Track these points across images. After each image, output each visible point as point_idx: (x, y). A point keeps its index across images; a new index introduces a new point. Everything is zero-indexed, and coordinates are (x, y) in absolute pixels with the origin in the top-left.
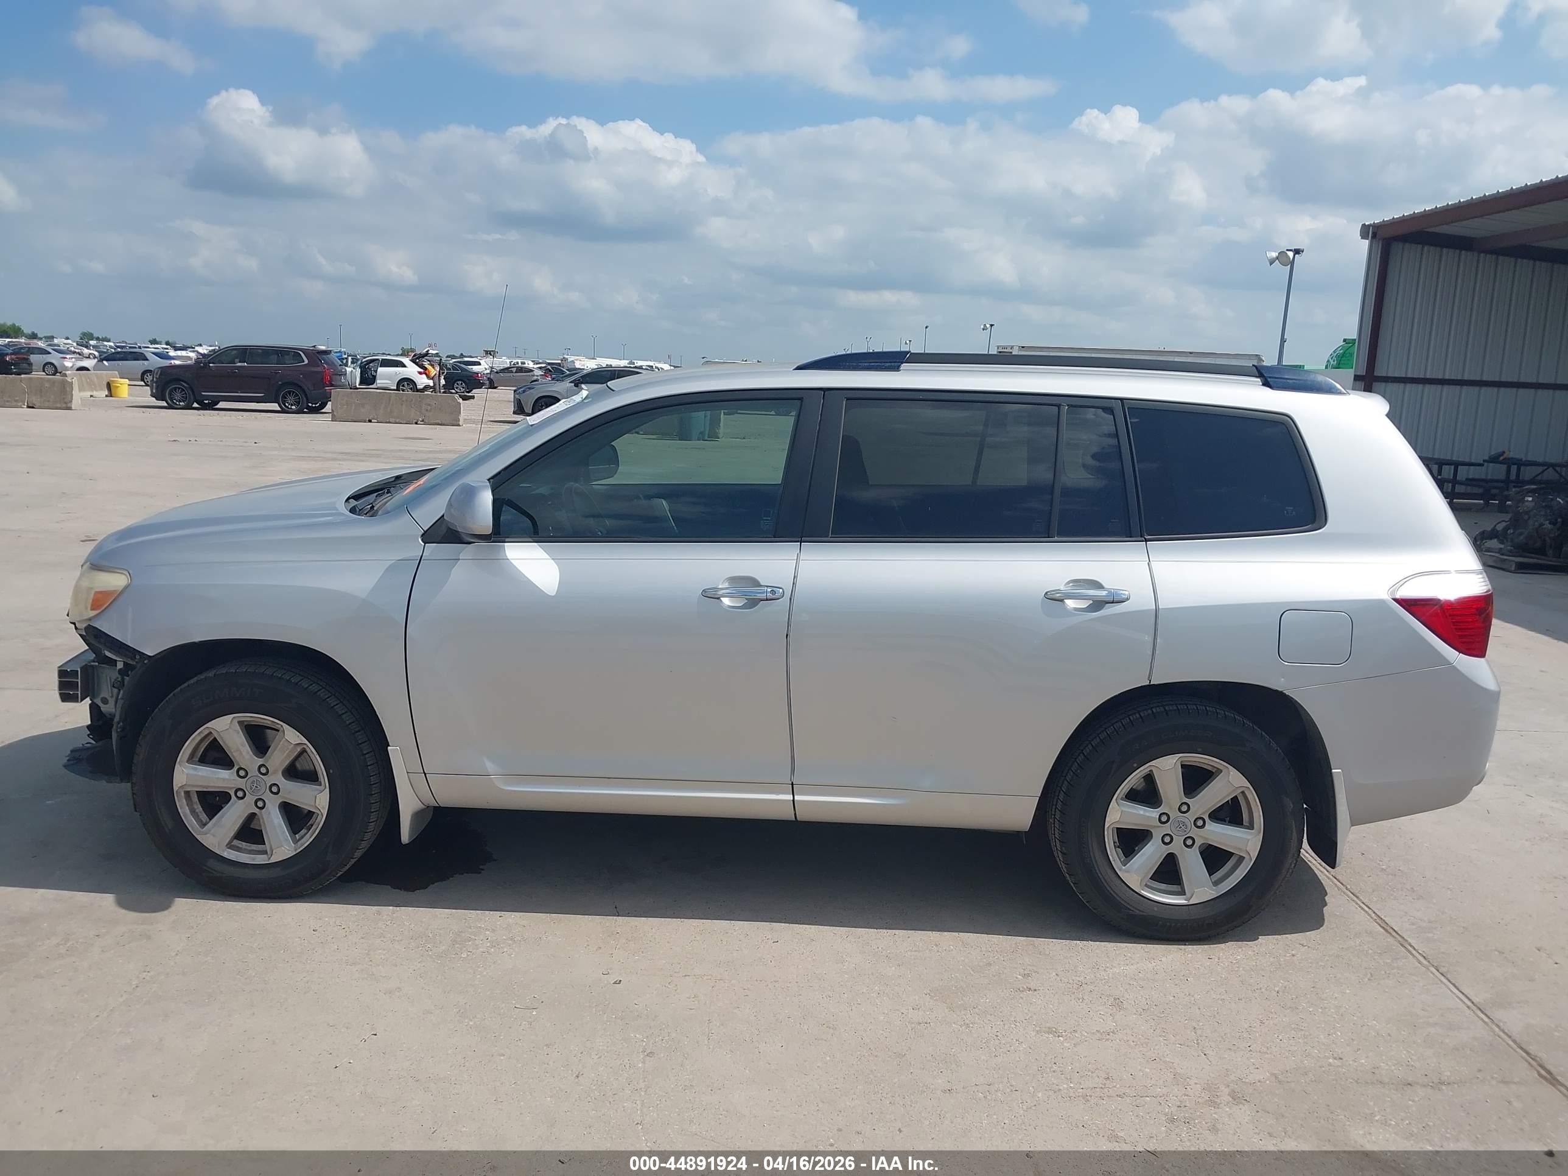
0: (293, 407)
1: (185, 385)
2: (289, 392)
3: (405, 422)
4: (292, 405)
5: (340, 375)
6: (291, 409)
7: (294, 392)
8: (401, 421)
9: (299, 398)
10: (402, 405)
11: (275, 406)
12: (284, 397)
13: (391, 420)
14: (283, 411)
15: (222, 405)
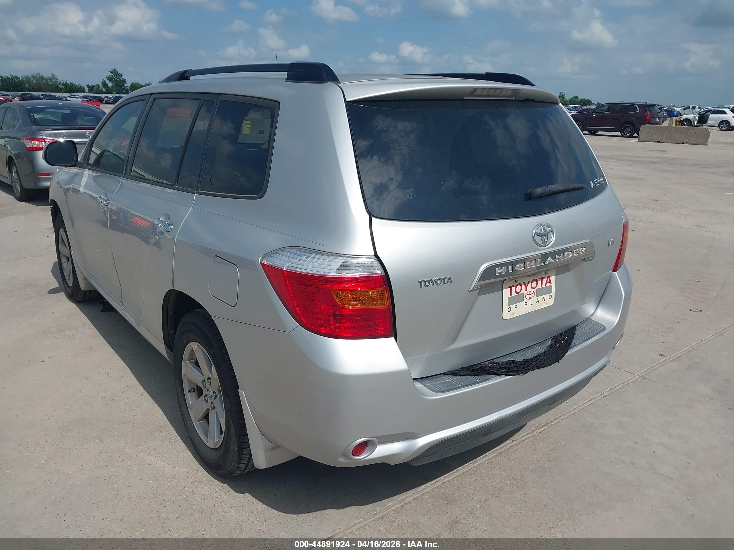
0: (628, 134)
1: (581, 123)
2: (627, 127)
3: (676, 142)
4: (627, 133)
5: (656, 118)
6: (626, 135)
7: (629, 127)
8: (674, 142)
9: (631, 130)
10: (677, 133)
11: (619, 134)
12: (624, 129)
13: (669, 142)
14: (622, 136)
15: (599, 133)
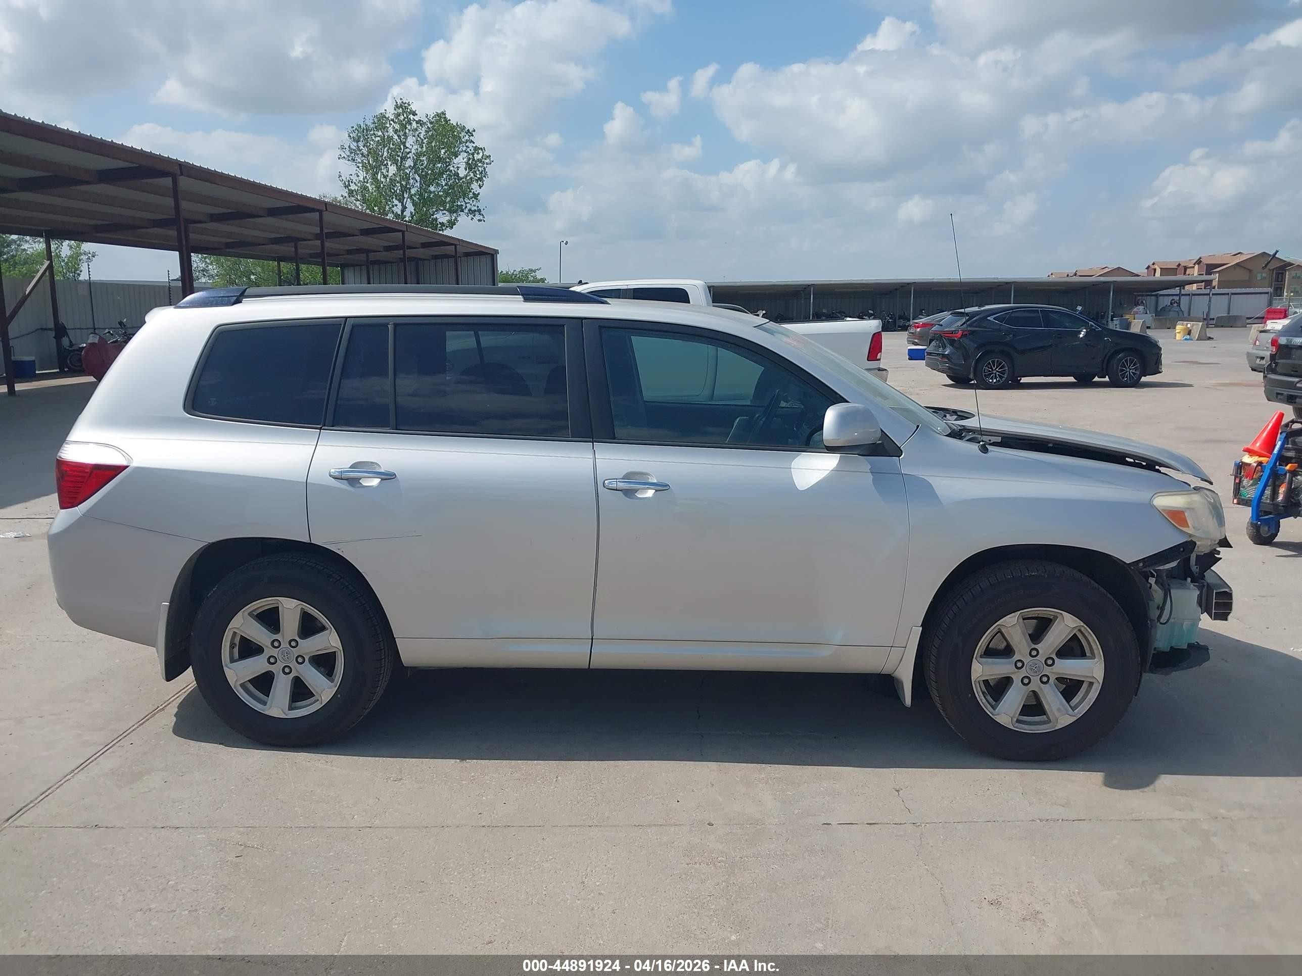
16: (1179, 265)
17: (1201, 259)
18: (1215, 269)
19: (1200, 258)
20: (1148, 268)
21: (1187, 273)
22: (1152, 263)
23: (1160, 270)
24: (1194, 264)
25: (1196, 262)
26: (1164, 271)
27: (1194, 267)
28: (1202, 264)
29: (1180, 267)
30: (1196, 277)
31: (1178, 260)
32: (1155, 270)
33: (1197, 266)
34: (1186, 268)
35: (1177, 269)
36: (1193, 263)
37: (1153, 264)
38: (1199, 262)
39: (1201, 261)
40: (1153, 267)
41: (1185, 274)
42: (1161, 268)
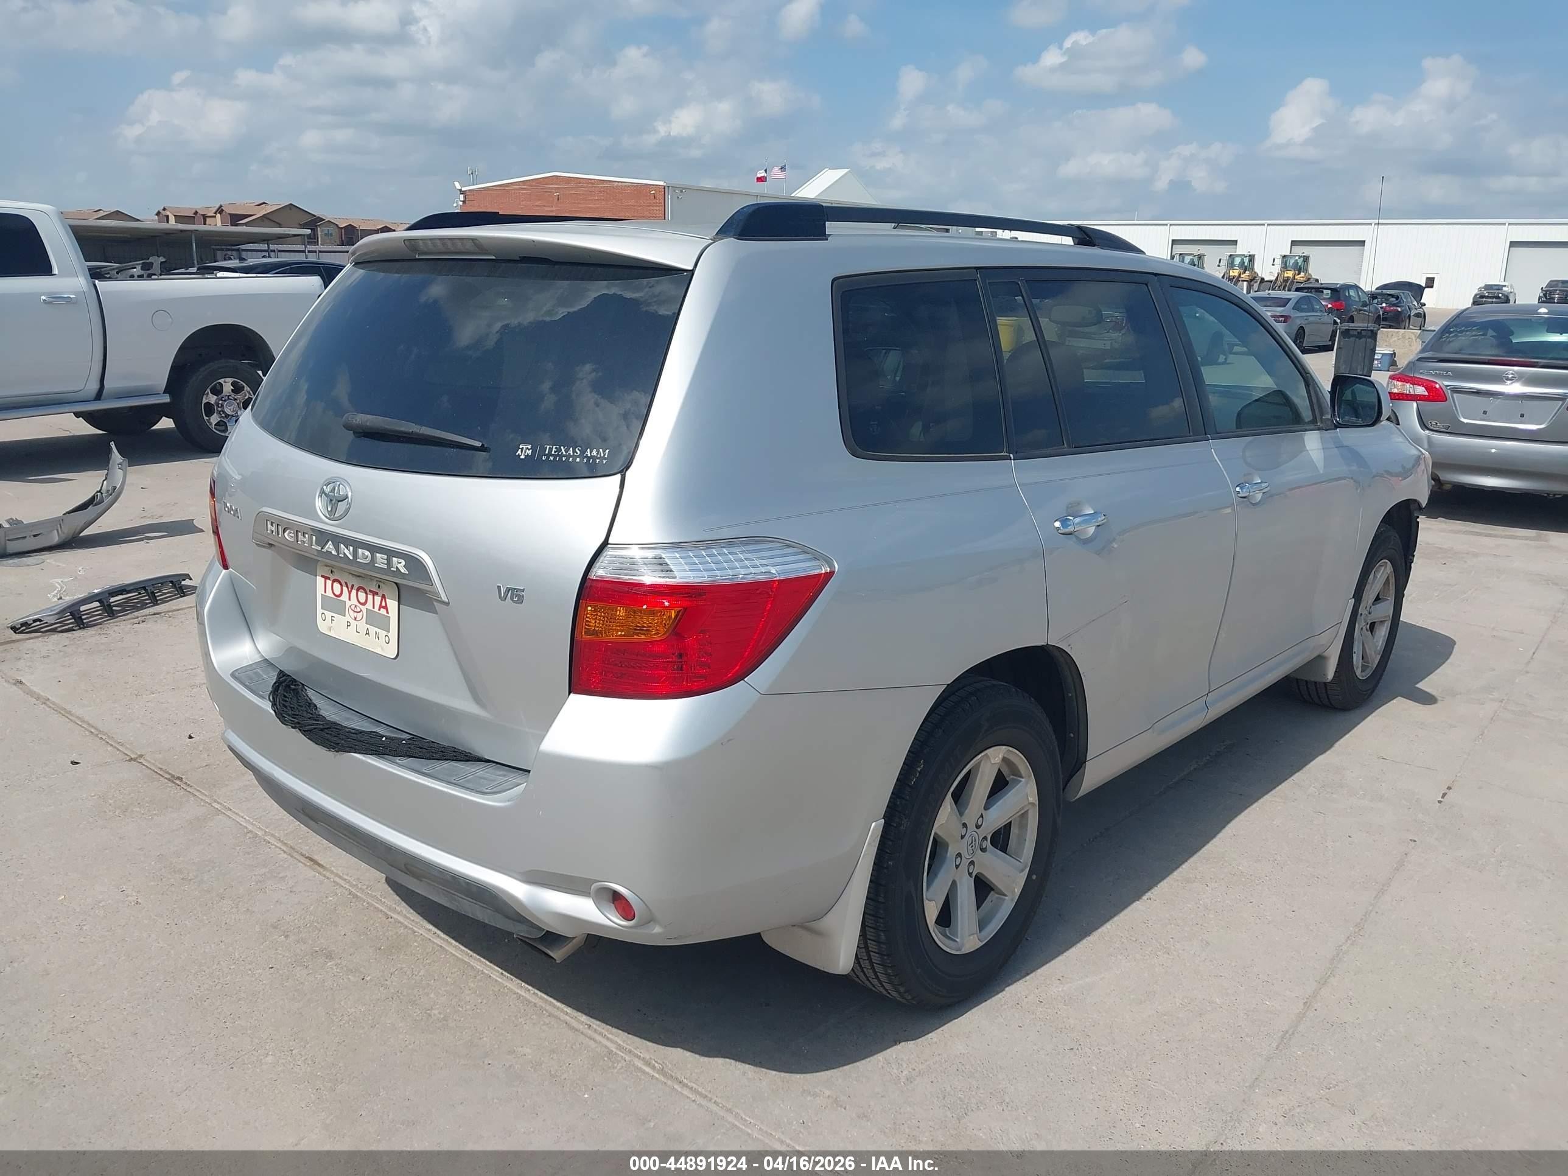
16: (196, 213)
17: (222, 208)
18: (241, 220)
19: (221, 206)
20: (158, 214)
21: (207, 223)
22: (162, 208)
23: (174, 217)
24: (215, 213)
25: (218, 210)
26: (179, 218)
27: (215, 217)
28: (224, 213)
29: (198, 215)
30: (220, 227)
31: (196, 207)
32: (167, 217)
33: (218, 215)
34: (205, 217)
35: (194, 217)
36: (214, 211)
37: (164, 209)
38: (220, 210)
39: (222, 210)
40: (164, 213)
41: (205, 224)
42: (175, 216)
